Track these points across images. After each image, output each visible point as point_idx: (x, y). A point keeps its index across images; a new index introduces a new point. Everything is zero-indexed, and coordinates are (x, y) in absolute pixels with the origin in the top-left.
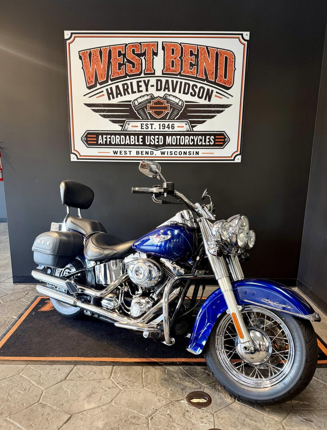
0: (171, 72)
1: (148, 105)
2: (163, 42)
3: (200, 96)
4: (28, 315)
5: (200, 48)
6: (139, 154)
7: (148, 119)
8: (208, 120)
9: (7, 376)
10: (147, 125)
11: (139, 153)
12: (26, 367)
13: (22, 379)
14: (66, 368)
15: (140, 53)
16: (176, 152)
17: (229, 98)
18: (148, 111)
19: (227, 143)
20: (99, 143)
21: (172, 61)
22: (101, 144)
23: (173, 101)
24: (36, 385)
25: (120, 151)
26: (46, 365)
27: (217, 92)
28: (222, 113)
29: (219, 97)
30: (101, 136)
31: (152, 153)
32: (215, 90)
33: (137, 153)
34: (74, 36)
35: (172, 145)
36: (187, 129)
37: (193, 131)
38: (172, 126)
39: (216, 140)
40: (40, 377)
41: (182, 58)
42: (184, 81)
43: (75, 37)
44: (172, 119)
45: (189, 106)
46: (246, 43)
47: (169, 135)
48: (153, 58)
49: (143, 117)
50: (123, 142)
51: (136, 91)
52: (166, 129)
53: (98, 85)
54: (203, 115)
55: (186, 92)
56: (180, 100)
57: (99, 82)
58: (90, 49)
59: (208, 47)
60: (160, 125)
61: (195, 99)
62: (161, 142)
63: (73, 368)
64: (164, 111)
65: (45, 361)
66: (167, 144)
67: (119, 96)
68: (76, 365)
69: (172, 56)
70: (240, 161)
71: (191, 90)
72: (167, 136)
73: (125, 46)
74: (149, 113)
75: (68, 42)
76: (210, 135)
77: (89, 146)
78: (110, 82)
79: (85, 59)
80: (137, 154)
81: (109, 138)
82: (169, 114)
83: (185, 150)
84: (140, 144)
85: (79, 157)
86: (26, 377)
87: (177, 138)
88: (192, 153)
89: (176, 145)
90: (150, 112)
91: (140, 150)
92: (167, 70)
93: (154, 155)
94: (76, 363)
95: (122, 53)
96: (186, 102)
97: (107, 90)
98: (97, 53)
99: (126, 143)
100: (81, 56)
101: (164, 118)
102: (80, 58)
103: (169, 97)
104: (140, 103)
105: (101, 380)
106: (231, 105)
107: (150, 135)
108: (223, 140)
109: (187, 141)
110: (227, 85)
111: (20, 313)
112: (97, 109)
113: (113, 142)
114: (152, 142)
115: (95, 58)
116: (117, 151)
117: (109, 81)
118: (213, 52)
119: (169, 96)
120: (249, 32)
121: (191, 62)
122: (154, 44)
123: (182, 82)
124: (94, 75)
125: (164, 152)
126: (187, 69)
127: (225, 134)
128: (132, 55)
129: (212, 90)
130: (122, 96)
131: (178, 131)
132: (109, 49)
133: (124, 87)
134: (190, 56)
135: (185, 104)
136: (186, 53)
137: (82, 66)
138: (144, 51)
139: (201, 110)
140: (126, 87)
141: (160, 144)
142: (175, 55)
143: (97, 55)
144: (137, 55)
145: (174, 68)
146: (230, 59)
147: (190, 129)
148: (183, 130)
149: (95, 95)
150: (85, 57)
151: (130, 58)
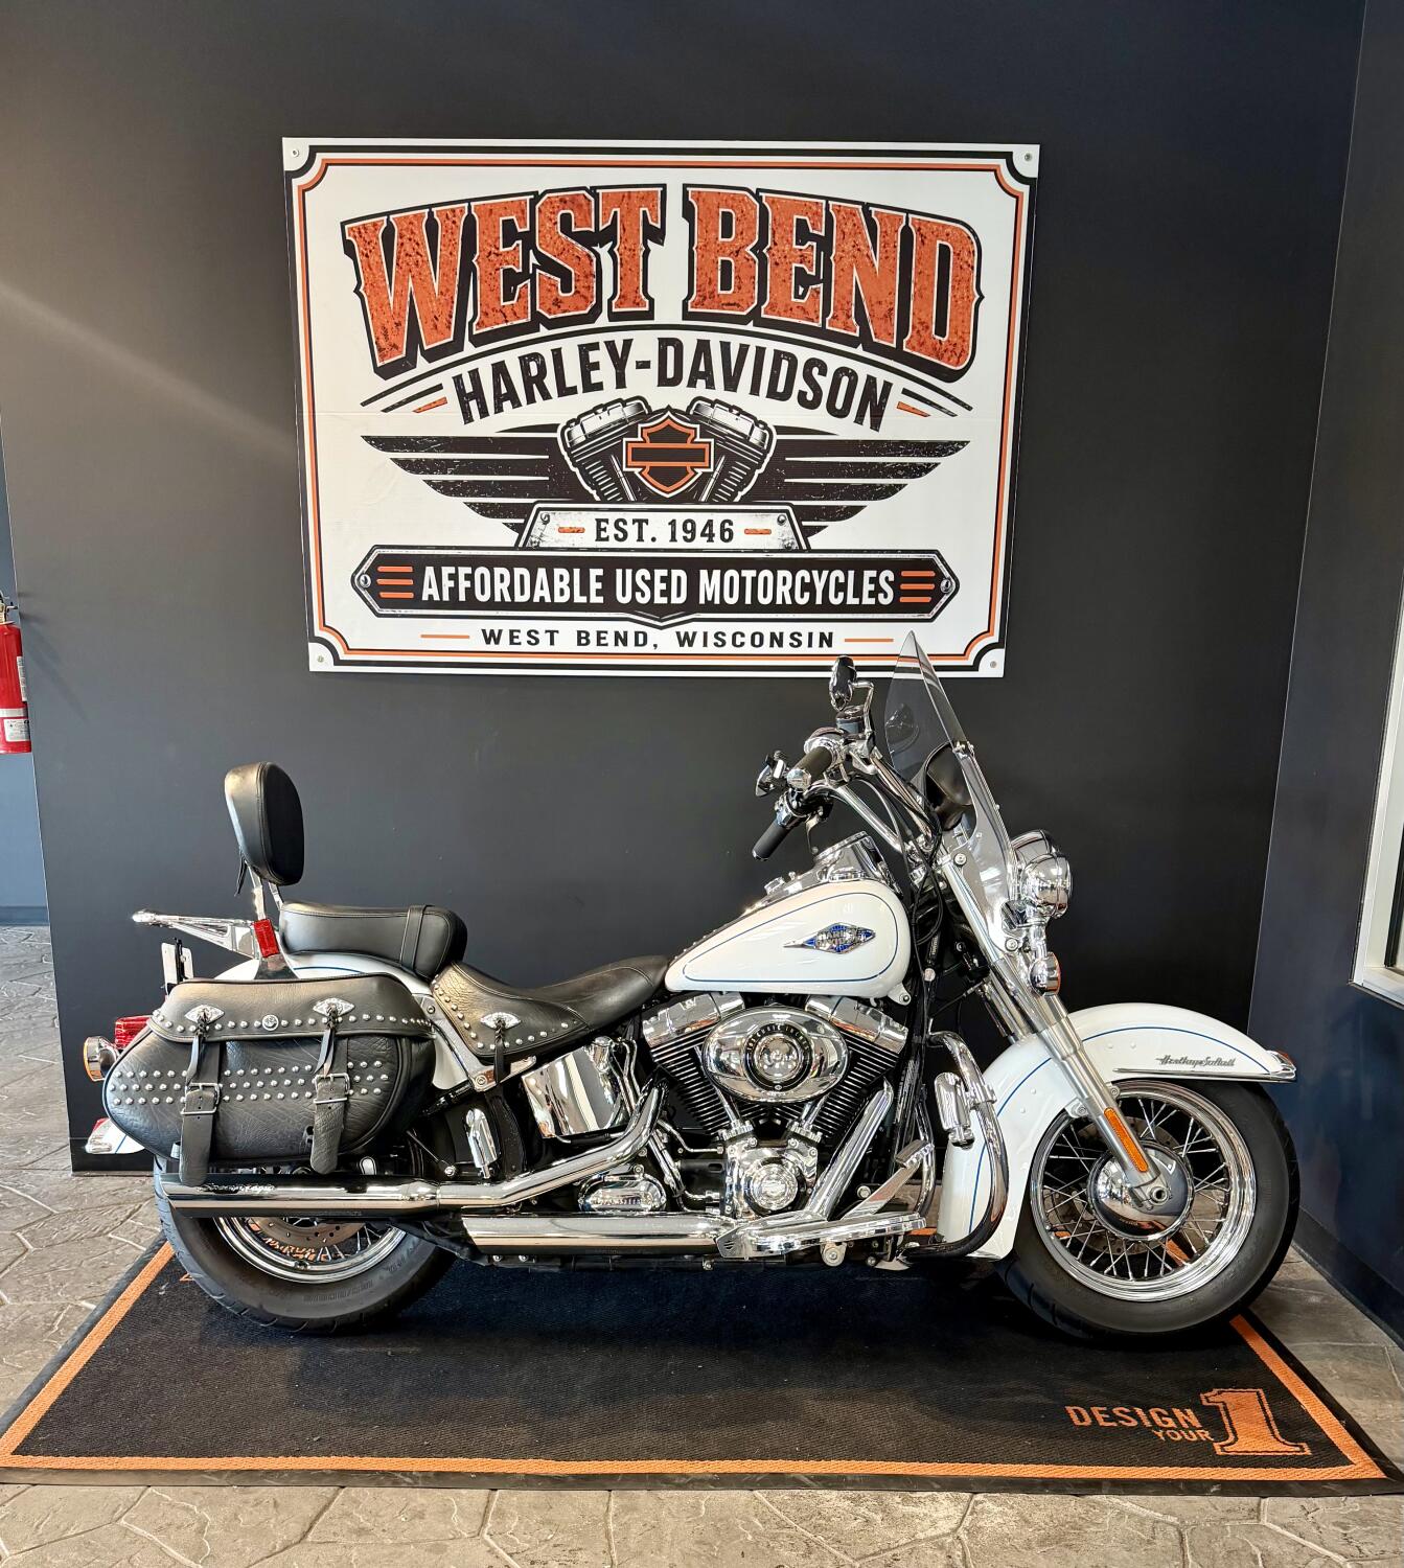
0: (718, 308)
1: (627, 442)
2: (685, 186)
3: (839, 405)
4: (141, 1296)
5: (839, 211)
6: (588, 642)
7: (626, 500)
8: (871, 507)
9: (68, 1529)
10: (621, 524)
11: (586, 638)
12: (144, 1496)
13: (128, 1539)
14: (305, 1499)
15: (593, 230)
16: (738, 636)
17: (953, 415)
18: (625, 466)
19: (946, 597)
20: (425, 598)
21: (722, 261)
22: (431, 604)
23: (727, 428)
24: (187, 1562)
25: (512, 632)
26: (224, 1489)
27: (906, 392)
28: (926, 478)
29: (913, 411)
30: (432, 568)
31: (641, 639)
32: (899, 383)
33: (583, 637)
34: (323, 160)
35: (724, 607)
36: (784, 541)
37: (809, 550)
38: (723, 530)
39: (904, 586)
40: (200, 1531)
41: (765, 251)
42: (771, 347)
43: (327, 165)
44: (721, 502)
45: (795, 446)
46: (1025, 189)
47: (711, 565)
48: (647, 252)
49: (605, 491)
50: (522, 593)
51: (575, 387)
52: (700, 542)
53: (420, 359)
54: (849, 485)
55: (781, 388)
56: (757, 423)
57: (426, 348)
58: (388, 214)
59: (871, 209)
60: (673, 523)
61: (819, 419)
62: (679, 595)
63: (334, 1498)
64: (692, 468)
65: (219, 1473)
66: (702, 601)
67: (507, 405)
68: (343, 1487)
69: (723, 243)
70: (998, 672)
71: (800, 384)
72: (701, 571)
73: (533, 203)
74: (630, 476)
75: (296, 183)
76: (880, 565)
77: (385, 611)
78: (469, 349)
79: (367, 256)
80: (579, 644)
81: (466, 579)
82: (712, 480)
83: (777, 628)
84: (592, 601)
85: (343, 656)
86: (146, 1534)
87: (745, 578)
88: (804, 639)
89: (740, 607)
90: (633, 472)
91: (592, 628)
92: (705, 298)
93: (648, 649)
94: (343, 1478)
95: (519, 230)
96: (781, 430)
97: (458, 380)
98: (417, 232)
99: (537, 600)
100: (349, 241)
101: (689, 497)
102: (349, 249)
103: (712, 410)
104: (590, 434)
105: (448, 1543)
106: (963, 443)
107: (635, 564)
108: (931, 586)
109: (783, 590)
110: (948, 361)
111: (108, 1287)
112: (419, 461)
113: (483, 593)
114: (643, 595)
115: (409, 250)
116: (500, 632)
117: (468, 344)
118: (889, 225)
119: (712, 406)
120: (1038, 146)
121: (803, 268)
122: (648, 192)
123: (764, 349)
124: (404, 318)
125: (690, 635)
126: (783, 294)
127: (938, 561)
128: (559, 237)
129: (885, 382)
130: (520, 405)
131: (747, 551)
132: (466, 213)
133: (525, 370)
134: (797, 244)
135: (776, 437)
136: (779, 230)
137: (356, 282)
138: (609, 223)
139: (842, 463)
140: (534, 371)
141: (672, 602)
142: (736, 237)
143: (417, 239)
144: (579, 237)
145: (730, 292)
146: (959, 254)
147: (795, 541)
148: (768, 544)
149: (409, 400)
150: (369, 247)
151: (551, 249)
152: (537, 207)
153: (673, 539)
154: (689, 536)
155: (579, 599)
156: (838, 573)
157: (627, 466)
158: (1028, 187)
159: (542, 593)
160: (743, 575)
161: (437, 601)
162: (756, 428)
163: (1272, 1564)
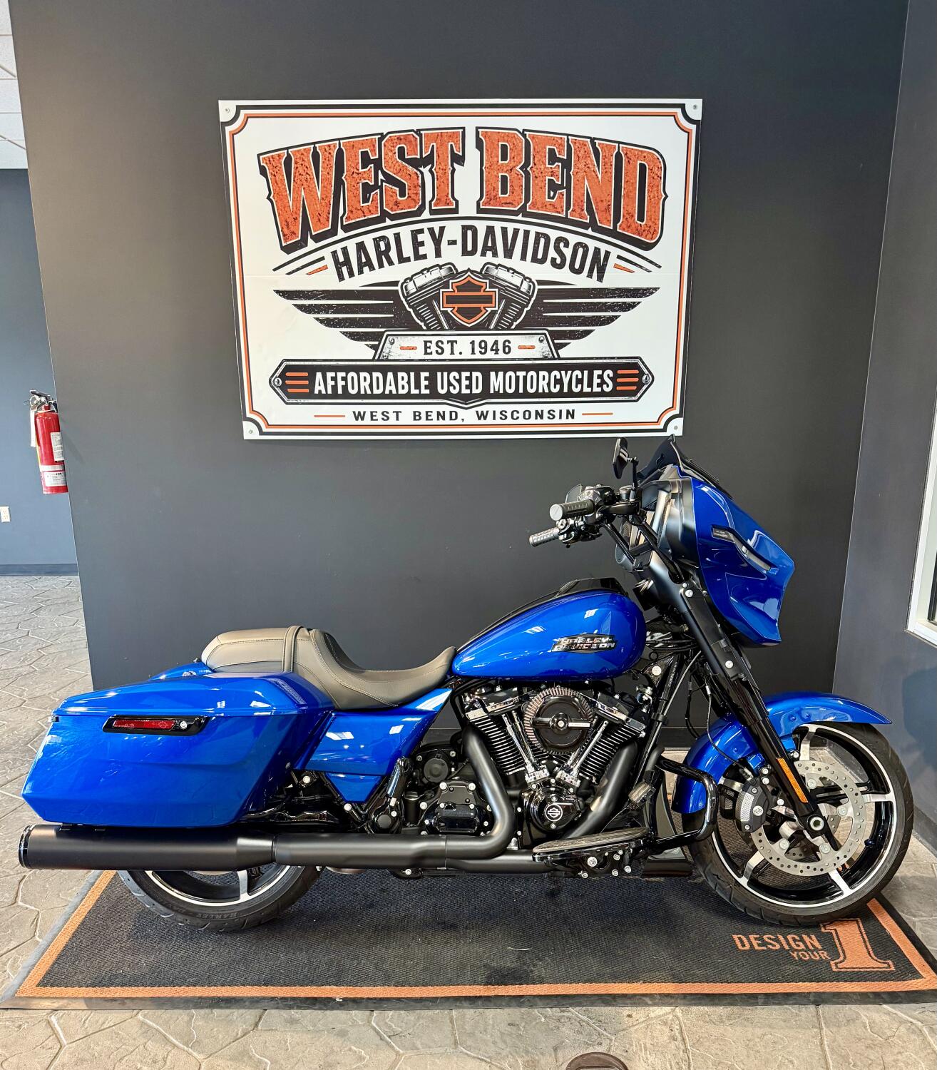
0: (499, 206)
1: (443, 292)
2: (477, 128)
3: (577, 266)
5: (575, 143)
6: (420, 418)
7: (443, 329)
8: (598, 330)
10: (440, 344)
11: (419, 416)
15: (419, 157)
16: (515, 413)
17: (649, 271)
18: (442, 307)
19: (645, 387)
20: (316, 392)
21: (502, 176)
22: (320, 396)
23: (506, 282)
24: (181, 1045)
25: (372, 413)
27: (619, 257)
28: (632, 311)
29: (624, 269)
30: (320, 373)
31: (454, 416)
32: (615, 252)
33: (416, 415)
34: (245, 114)
35: (506, 395)
36: (543, 352)
37: (559, 358)
38: (504, 347)
39: (619, 380)
41: (528, 169)
42: (533, 230)
43: (248, 118)
44: (503, 329)
45: (549, 294)
46: (693, 127)
47: (497, 368)
48: (454, 170)
49: (430, 323)
50: (378, 388)
51: (409, 257)
52: (490, 355)
53: (310, 241)
54: (584, 316)
55: (540, 256)
56: (525, 278)
57: (314, 234)
58: (287, 148)
59: (595, 141)
60: (473, 343)
61: (564, 275)
62: (477, 388)
64: (484, 308)
66: (492, 391)
67: (366, 269)
69: (502, 164)
71: (552, 253)
72: (491, 373)
73: (380, 140)
74: (445, 313)
75: (228, 129)
76: (604, 367)
77: (291, 401)
78: (341, 234)
79: (274, 175)
80: (415, 419)
81: (342, 380)
82: (497, 315)
83: (539, 407)
84: (422, 393)
85: (265, 430)
87: (518, 377)
88: (557, 414)
89: (516, 394)
90: (446, 311)
91: (422, 409)
92: (491, 199)
93: (458, 422)
95: (372, 158)
96: (540, 283)
97: (334, 253)
98: (306, 160)
99: (387, 392)
100: (263, 166)
101: (482, 326)
102: (263, 171)
103: (496, 271)
104: (419, 287)
106: (656, 289)
107: (449, 369)
108: (636, 380)
109: (543, 383)
110: (646, 238)
112: (310, 305)
113: (353, 388)
114: (454, 388)
115: (301, 171)
116: (364, 413)
117: (340, 231)
118: (607, 151)
119: (497, 268)
120: (702, 100)
121: (553, 180)
122: (454, 132)
123: (529, 231)
124: (299, 215)
125: (485, 413)
126: (541, 197)
127: (640, 364)
128: (397, 162)
129: (606, 251)
130: (374, 269)
131: (519, 360)
132: (338, 148)
133: (377, 247)
134: (549, 164)
135: (537, 287)
136: (538, 156)
137: (268, 193)
138: (429, 153)
139: (580, 303)
140: (383, 248)
141: (473, 392)
142: (510, 160)
143: (306, 164)
144: (410, 162)
145: (507, 195)
146: (651, 170)
147: (550, 353)
148: (534, 355)
149: (304, 267)
150: (275, 170)
151: (392, 170)
152: (383, 142)
153: (473, 353)
154: (483, 351)
155: (414, 391)
156: (578, 373)
158: (695, 126)
160: (518, 374)
161: (324, 394)
162: (524, 281)
163: (876, 1029)
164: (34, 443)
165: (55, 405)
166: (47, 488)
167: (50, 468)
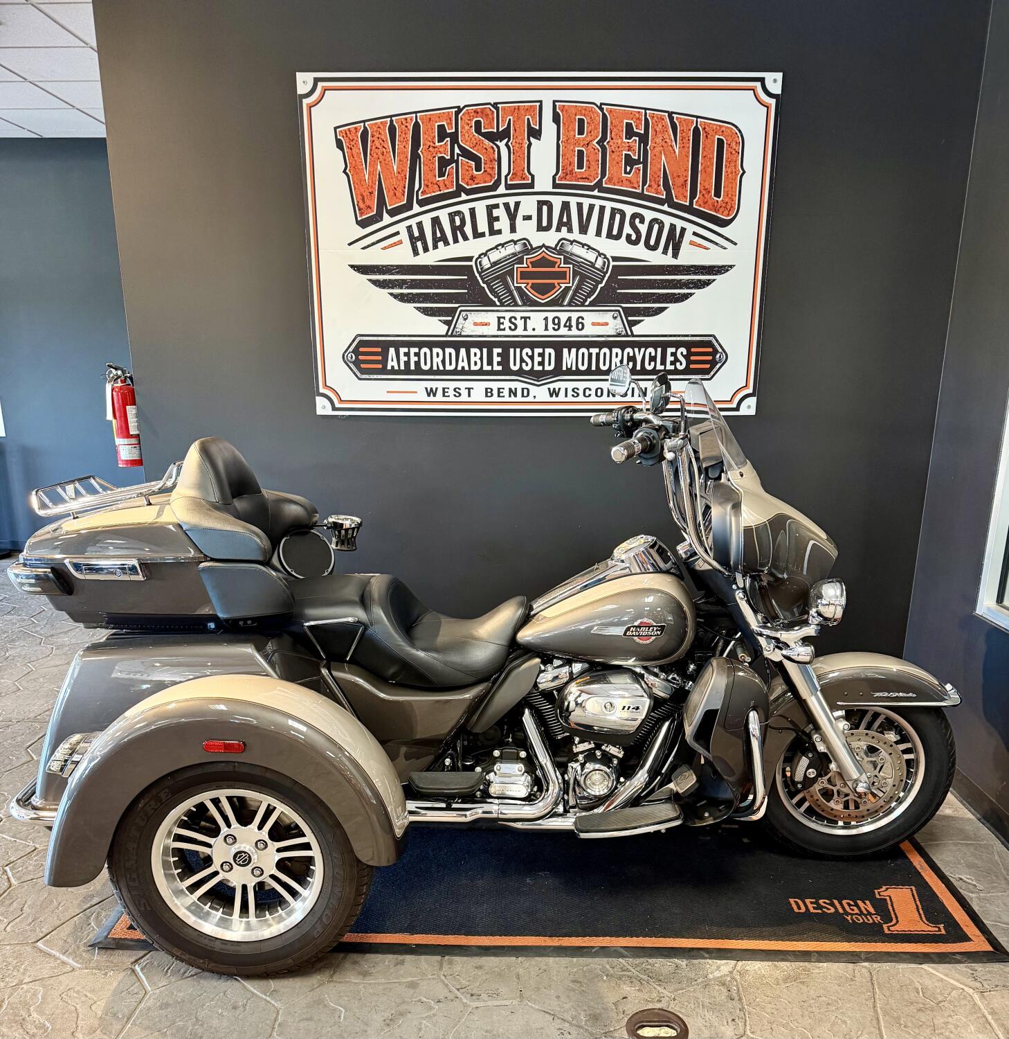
0: (576, 181)
1: (517, 268)
2: (554, 102)
3: (652, 242)
5: (652, 117)
6: (492, 395)
7: (517, 305)
8: (672, 306)
10: (513, 320)
11: (491, 392)
15: (495, 131)
16: (587, 390)
17: (725, 249)
18: (516, 283)
19: (719, 365)
20: (389, 368)
21: (578, 150)
22: (393, 371)
23: (581, 258)
24: (259, 994)
25: (444, 389)
27: (695, 234)
28: (707, 289)
29: (700, 246)
30: (393, 349)
31: (525, 393)
32: (691, 228)
33: (488, 392)
34: (323, 87)
35: (578, 372)
36: (617, 329)
37: (633, 335)
38: (577, 323)
39: (692, 358)
42: (609, 205)
43: (325, 90)
44: (577, 305)
45: (624, 270)
46: (773, 102)
47: (570, 345)
48: (530, 145)
49: (504, 299)
50: (451, 364)
51: (484, 233)
52: (563, 331)
53: (385, 215)
54: (658, 293)
55: (615, 232)
56: (600, 254)
57: (389, 208)
58: (364, 122)
59: (673, 115)
60: (546, 319)
61: (639, 252)
62: (550, 364)
64: (558, 284)
66: (564, 368)
67: (441, 244)
69: (579, 138)
70: (752, 412)
71: (627, 229)
72: (564, 349)
73: (457, 114)
74: (518, 289)
75: (306, 102)
76: (677, 345)
77: (364, 376)
78: (416, 208)
79: (351, 149)
80: (487, 396)
81: (415, 356)
82: (571, 291)
84: (494, 369)
85: (337, 405)
87: (591, 354)
89: (588, 372)
90: (521, 287)
91: (495, 386)
92: (567, 175)
93: (530, 399)
95: (448, 131)
96: (615, 259)
97: (409, 228)
98: (383, 133)
99: (459, 368)
100: (339, 139)
101: (556, 302)
102: (339, 145)
103: (571, 247)
104: (494, 263)
106: (731, 267)
107: (522, 345)
108: (710, 358)
109: (616, 361)
110: (722, 215)
112: (385, 280)
113: (426, 364)
114: (527, 365)
115: (378, 145)
116: (437, 389)
117: (415, 206)
118: (685, 126)
119: (571, 244)
120: (782, 74)
121: (629, 155)
122: (531, 106)
123: (605, 207)
124: (375, 189)
125: (557, 390)
126: (617, 172)
127: (714, 342)
128: (474, 135)
129: (682, 228)
130: (449, 244)
131: (593, 336)
132: (414, 120)
133: (452, 221)
134: (625, 139)
135: (612, 263)
136: (614, 130)
137: (344, 166)
138: (506, 126)
139: (654, 280)
140: (458, 222)
141: (545, 369)
142: (587, 135)
143: (383, 137)
144: (487, 136)
145: (583, 170)
146: (729, 145)
147: (624, 330)
148: (607, 332)
149: (378, 241)
150: (352, 143)
151: (468, 143)
152: (460, 116)
153: (546, 329)
154: (556, 327)
155: (486, 368)
156: (651, 350)
157: (517, 283)
158: (775, 100)
159: (463, 364)
160: (590, 351)
161: (397, 370)
162: (599, 258)
163: (928, 994)
164: (110, 416)
165: (131, 378)
166: (123, 461)
167: (126, 441)
